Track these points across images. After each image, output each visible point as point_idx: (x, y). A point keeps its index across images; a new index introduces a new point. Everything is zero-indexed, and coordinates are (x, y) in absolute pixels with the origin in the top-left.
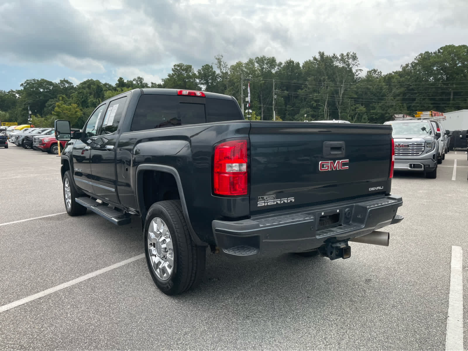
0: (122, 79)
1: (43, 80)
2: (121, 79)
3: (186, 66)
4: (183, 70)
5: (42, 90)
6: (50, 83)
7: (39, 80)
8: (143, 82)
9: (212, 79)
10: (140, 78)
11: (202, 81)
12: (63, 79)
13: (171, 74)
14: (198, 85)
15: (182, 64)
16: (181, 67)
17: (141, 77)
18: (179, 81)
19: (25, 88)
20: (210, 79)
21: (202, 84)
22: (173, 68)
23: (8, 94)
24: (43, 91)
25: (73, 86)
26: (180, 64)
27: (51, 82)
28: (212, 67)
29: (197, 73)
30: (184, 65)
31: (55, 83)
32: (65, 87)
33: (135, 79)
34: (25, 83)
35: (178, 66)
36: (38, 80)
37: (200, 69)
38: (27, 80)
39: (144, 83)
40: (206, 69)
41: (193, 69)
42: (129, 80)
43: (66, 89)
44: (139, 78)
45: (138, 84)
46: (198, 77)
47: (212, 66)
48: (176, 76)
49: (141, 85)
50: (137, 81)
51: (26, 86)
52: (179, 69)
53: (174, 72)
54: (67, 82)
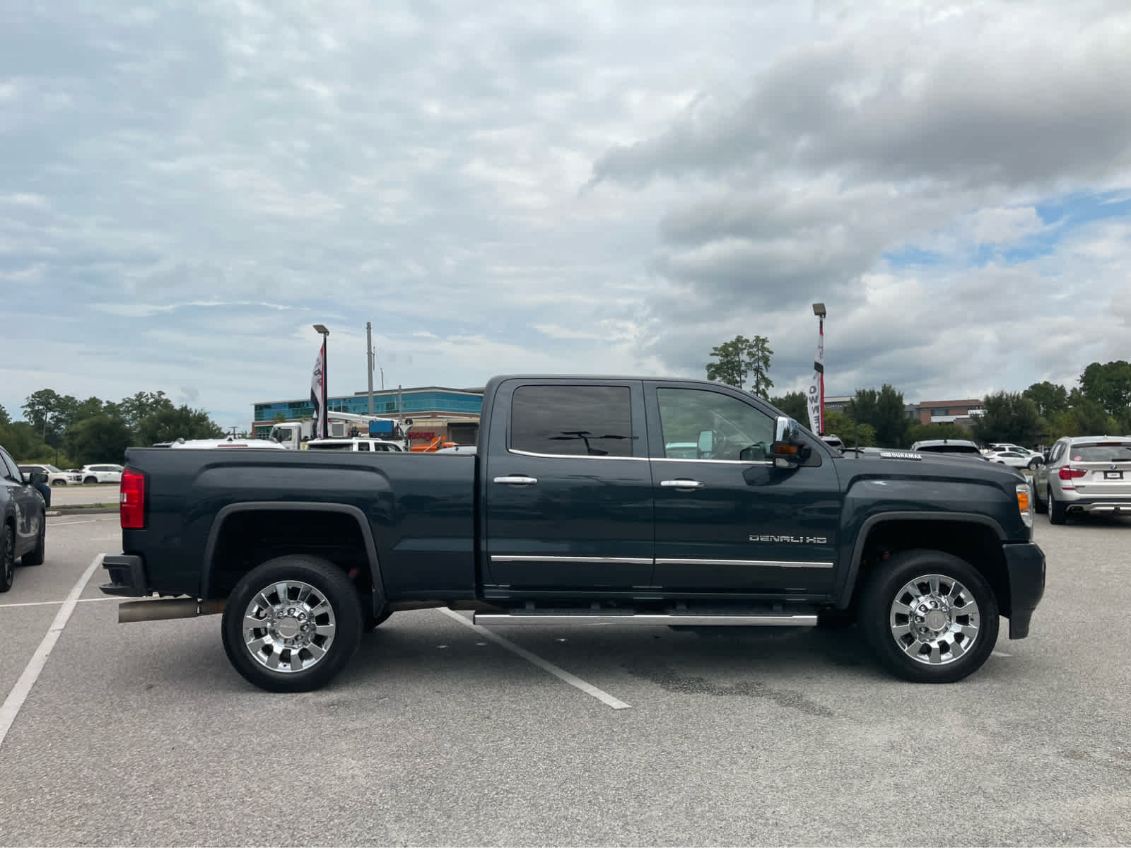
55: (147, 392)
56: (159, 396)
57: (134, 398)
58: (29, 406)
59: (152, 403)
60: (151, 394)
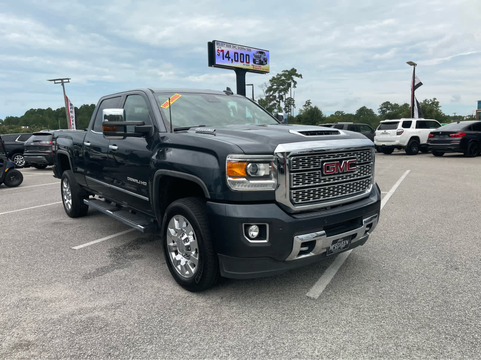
55: (429, 99)
56: (434, 100)
57: (423, 102)
58: (380, 109)
59: (431, 104)
60: (430, 100)
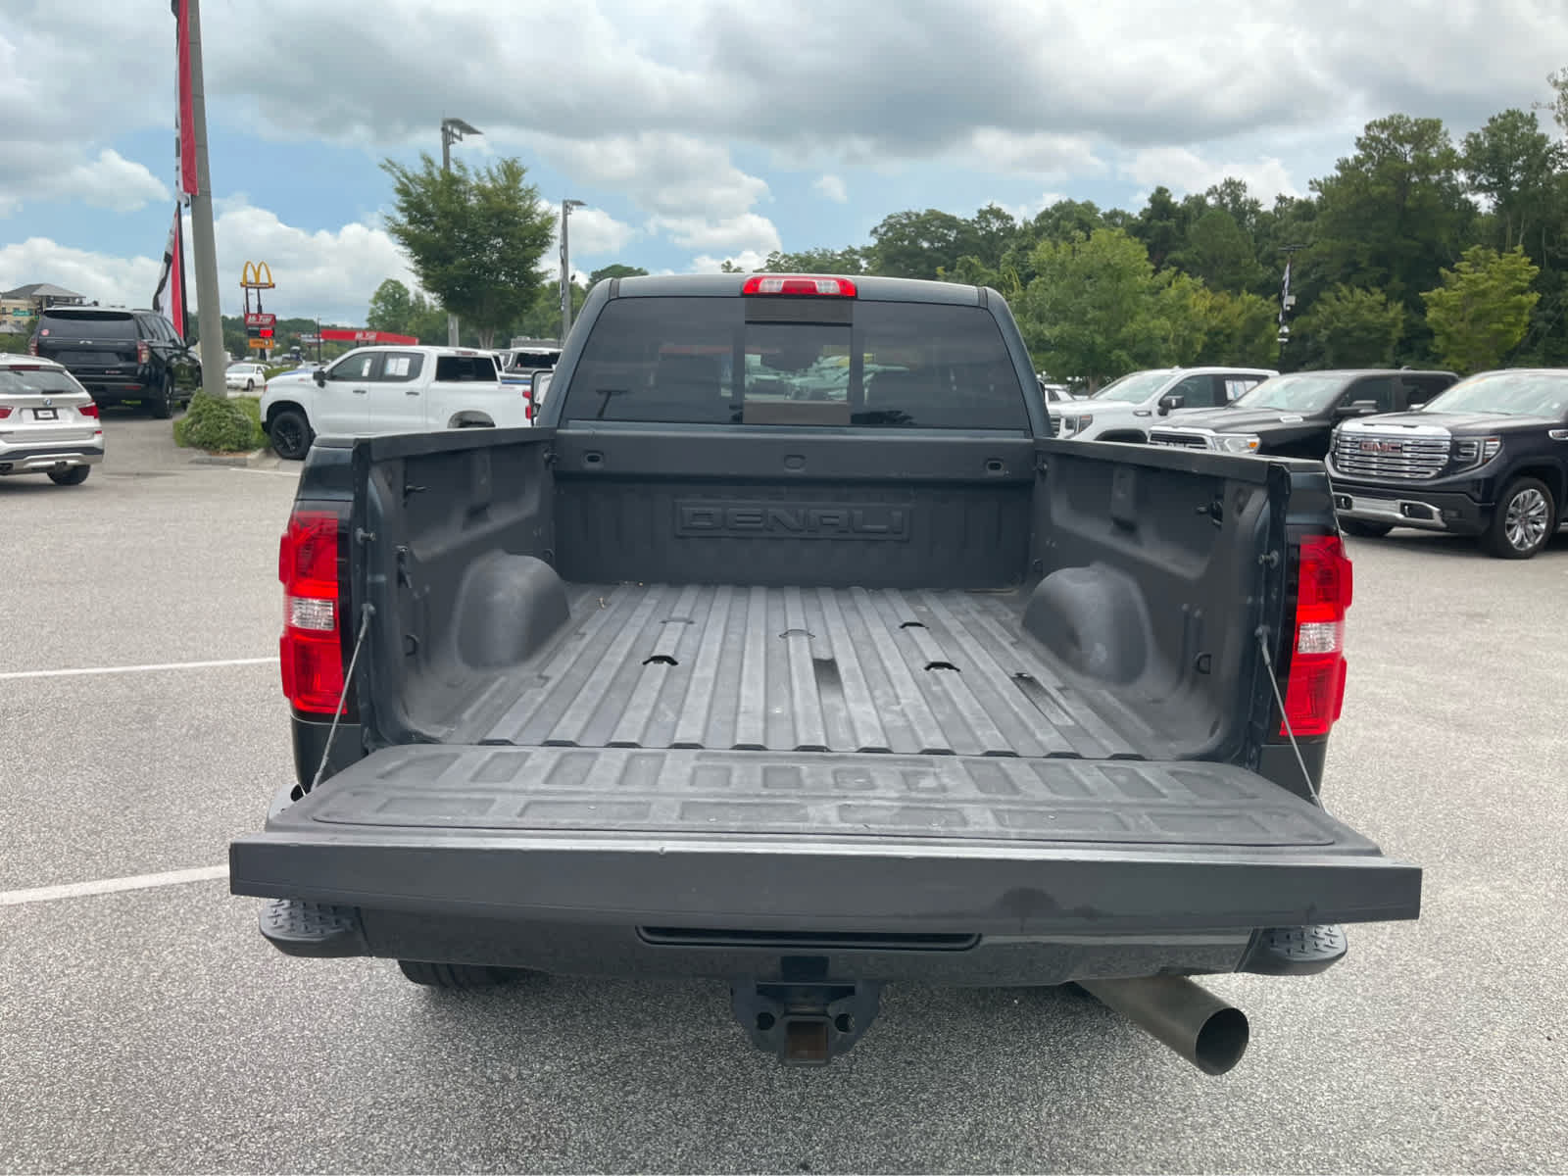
0: (1167, 191)
1: (931, 212)
2: (1161, 191)
3: (1416, 124)
4: (1401, 141)
5: (925, 245)
6: (950, 222)
7: (922, 213)
8: (1242, 199)
9: (1526, 168)
10: (1234, 183)
11: (1482, 179)
12: (985, 208)
13: (1350, 157)
14: (1463, 196)
15: (1400, 117)
16: (1396, 129)
17: (1237, 180)
18: (1377, 184)
19: (881, 240)
20: (1517, 168)
21: (1481, 188)
22: (1362, 134)
23: (839, 261)
24: (929, 249)
25: (1013, 228)
26: (1392, 117)
27: (953, 219)
28: (1531, 121)
29: (1460, 150)
30: (1408, 120)
31: (965, 220)
32: (991, 232)
33: (1215, 187)
34: (882, 226)
35: (1383, 126)
36: (918, 215)
37: (1477, 130)
38: (890, 217)
39: (1246, 201)
40: (1502, 128)
41: (1446, 134)
42: (1193, 195)
43: (991, 237)
44: (1230, 183)
45: (1226, 205)
46: (1464, 164)
47: (1533, 115)
48: (1369, 165)
49: (1233, 207)
50: (1220, 195)
51: (885, 233)
52: (1388, 139)
53: (1365, 150)
54: (998, 214)
